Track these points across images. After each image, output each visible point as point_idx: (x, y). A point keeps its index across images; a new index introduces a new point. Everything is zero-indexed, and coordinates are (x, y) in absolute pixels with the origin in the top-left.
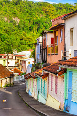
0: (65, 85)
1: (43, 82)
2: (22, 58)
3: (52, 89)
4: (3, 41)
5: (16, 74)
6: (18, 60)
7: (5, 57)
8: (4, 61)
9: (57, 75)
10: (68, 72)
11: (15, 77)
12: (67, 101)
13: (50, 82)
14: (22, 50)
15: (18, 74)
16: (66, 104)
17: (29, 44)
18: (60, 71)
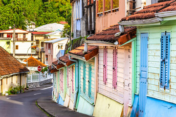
0: (132, 65)
1: (87, 69)
2: (46, 37)
3: (105, 80)
4: (5, 4)
5: (33, 69)
6: (37, 41)
7: (9, 35)
8: (8, 43)
9: (116, 43)
10: (139, 37)
11: (30, 75)
12: (137, 98)
13: (101, 67)
14: (46, 23)
15: (36, 69)
16: (135, 106)
17: (61, 9)
18: (122, 34)
